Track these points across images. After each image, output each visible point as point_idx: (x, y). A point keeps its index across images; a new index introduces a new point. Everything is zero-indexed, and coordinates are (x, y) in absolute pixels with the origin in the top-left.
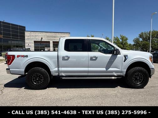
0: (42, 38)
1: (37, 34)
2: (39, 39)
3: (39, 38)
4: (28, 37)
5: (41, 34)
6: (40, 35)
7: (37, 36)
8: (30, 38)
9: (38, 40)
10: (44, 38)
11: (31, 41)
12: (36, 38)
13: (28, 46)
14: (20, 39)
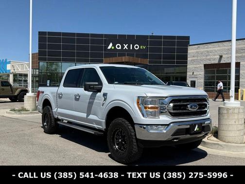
0: (221, 57)
1: (211, 47)
2: (215, 59)
3: (215, 57)
4: (194, 56)
5: (219, 46)
6: (216, 49)
7: (211, 52)
8: (196, 58)
9: (213, 62)
10: (226, 56)
11: (198, 66)
12: (208, 57)
13: (193, 76)
14: (177, 63)
